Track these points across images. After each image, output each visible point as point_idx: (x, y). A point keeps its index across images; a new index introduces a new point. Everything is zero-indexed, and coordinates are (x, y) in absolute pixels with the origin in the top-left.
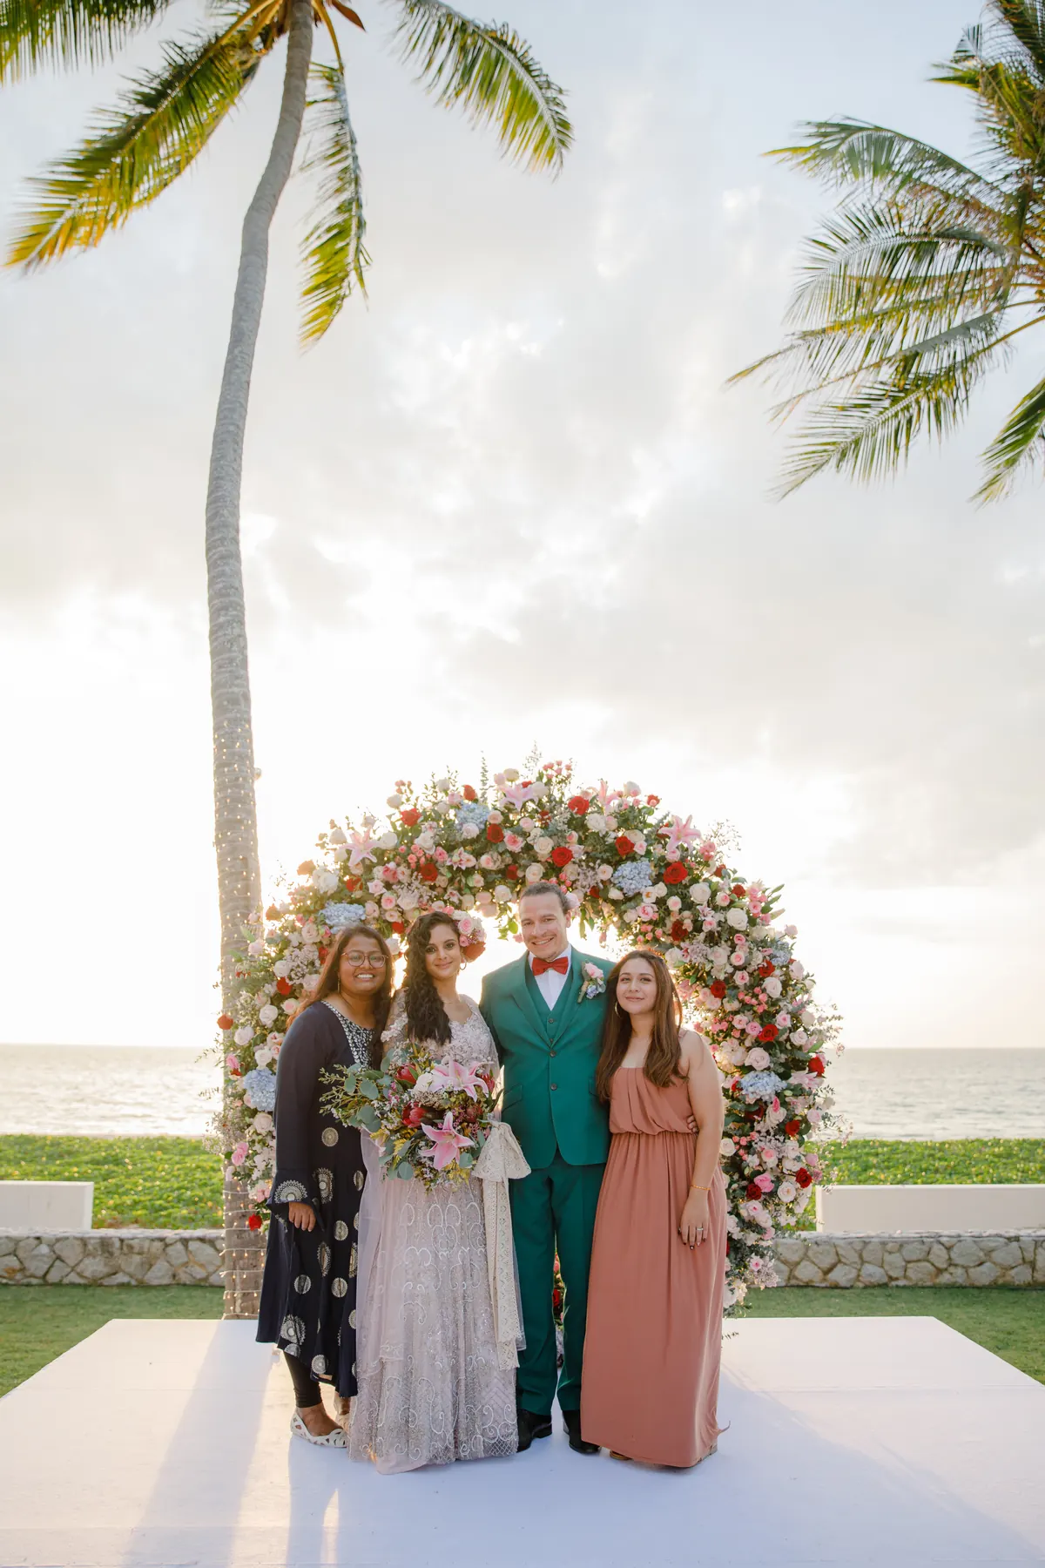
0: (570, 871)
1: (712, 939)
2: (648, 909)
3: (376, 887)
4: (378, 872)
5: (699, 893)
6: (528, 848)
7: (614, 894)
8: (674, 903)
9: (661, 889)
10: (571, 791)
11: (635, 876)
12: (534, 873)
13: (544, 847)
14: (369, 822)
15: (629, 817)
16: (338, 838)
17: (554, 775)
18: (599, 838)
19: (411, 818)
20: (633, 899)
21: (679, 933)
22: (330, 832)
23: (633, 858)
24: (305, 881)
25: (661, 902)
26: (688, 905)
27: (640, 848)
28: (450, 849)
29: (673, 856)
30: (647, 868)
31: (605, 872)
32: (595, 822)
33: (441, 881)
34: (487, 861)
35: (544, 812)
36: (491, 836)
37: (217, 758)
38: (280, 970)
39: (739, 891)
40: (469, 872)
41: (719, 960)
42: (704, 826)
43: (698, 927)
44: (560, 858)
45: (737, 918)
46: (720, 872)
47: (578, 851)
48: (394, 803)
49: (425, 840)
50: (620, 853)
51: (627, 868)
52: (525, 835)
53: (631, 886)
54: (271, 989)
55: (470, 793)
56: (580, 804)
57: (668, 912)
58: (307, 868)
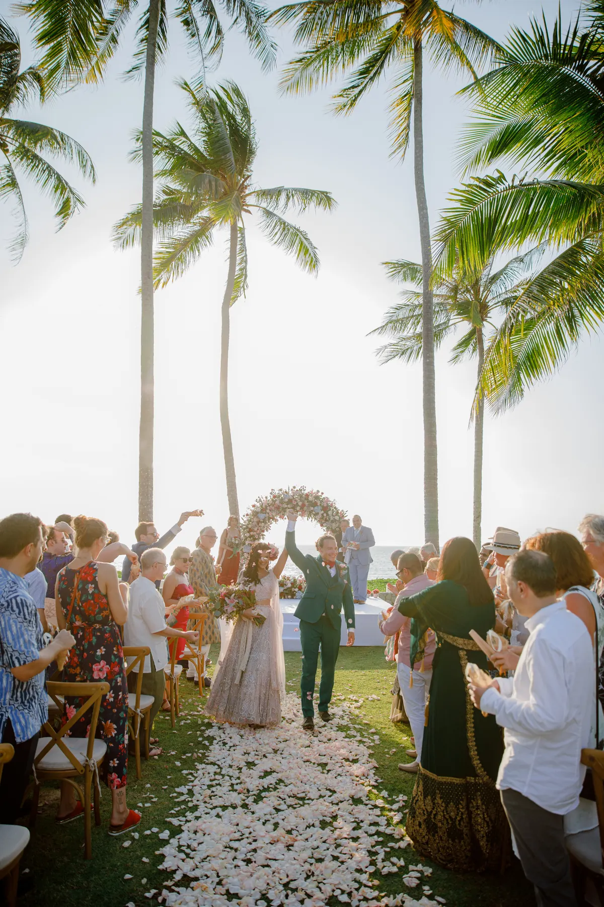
0: (305, 508)
1: (332, 522)
2: (320, 516)
3: (268, 511)
4: (268, 508)
5: (330, 513)
6: (297, 503)
7: (314, 513)
8: (325, 515)
9: (323, 512)
10: (306, 492)
11: (318, 509)
12: (298, 508)
13: (300, 504)
14: (266, 498)
15: (317, 497)
16: (260, 500)
17: (303, 488)
18: (311, 502)
19: (275, 497)
20: (317, 514)
21: (326, 520)
22: (258, 499)
23: (317, 506)
24: (253, 509)
25: (322, 514)
26: (328, 515)
27: (319, 504)
28: (282, 503)
29: (325, 505)
30: (320, 508)
31: (312, 508)
32: (310, 498)
33: (280, 510)
34: (289, 506)
35: (301, 496)
36: (290, 501)
37: (227, 475)
38: (250, 526)
39: (338, 512)
40: (286, 508)
41: (334, 525)
42: (331, 499)
43: (329, 519)
44: (303, 505)
45: (337, 518)
46: (335, 508)
47: (307, 504)
48: (271, 493)
49: (277, 502)
50: (315, 505)
51: (316, 508)
52: (296, 501)
53: (317, 511)
54: (248, 530)
55: (286, 492)
56: (307, 495)
57: (324, 517)
58: (254, 506)
